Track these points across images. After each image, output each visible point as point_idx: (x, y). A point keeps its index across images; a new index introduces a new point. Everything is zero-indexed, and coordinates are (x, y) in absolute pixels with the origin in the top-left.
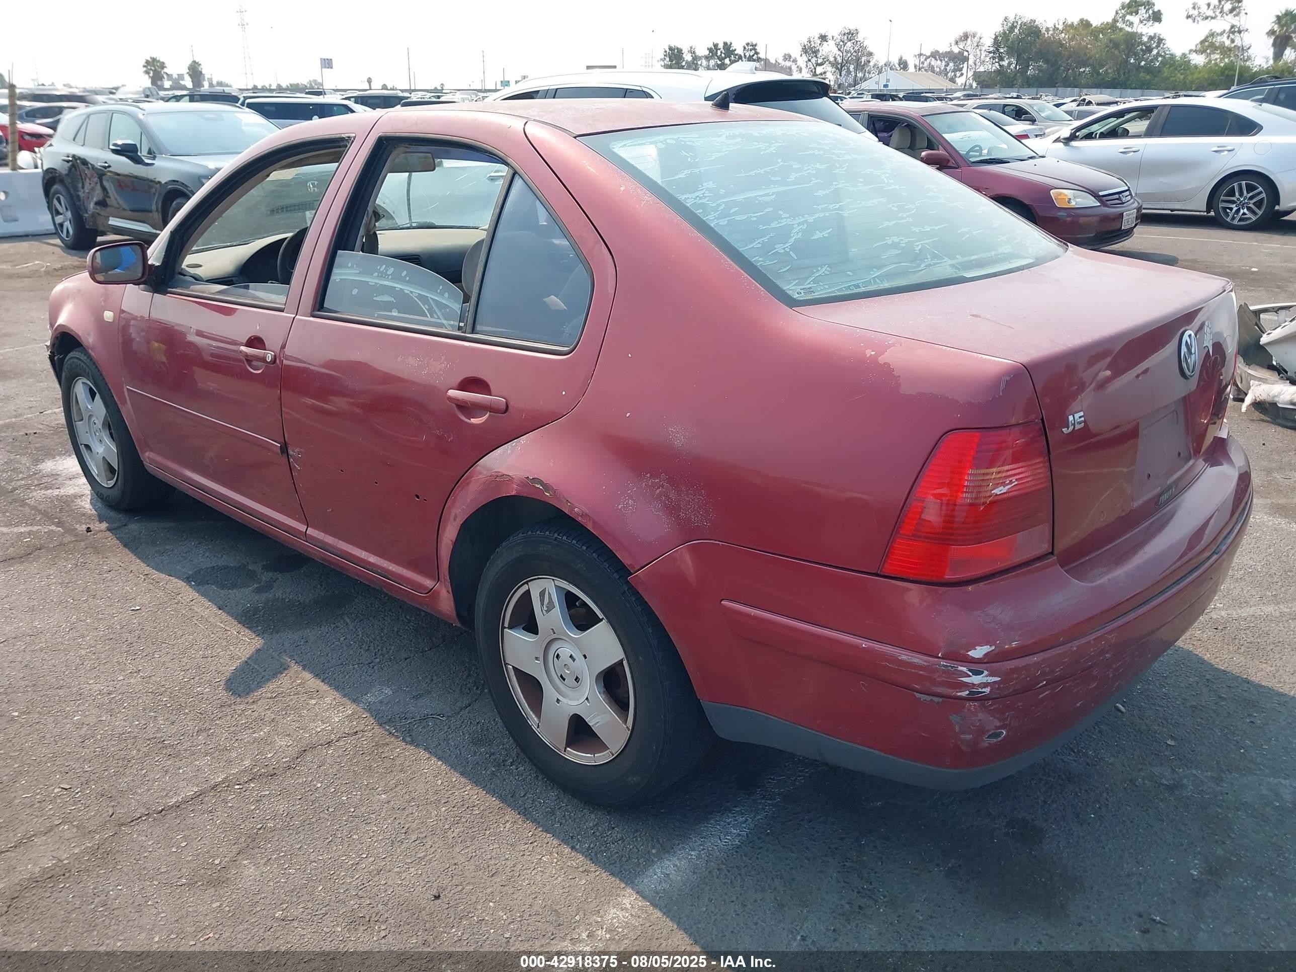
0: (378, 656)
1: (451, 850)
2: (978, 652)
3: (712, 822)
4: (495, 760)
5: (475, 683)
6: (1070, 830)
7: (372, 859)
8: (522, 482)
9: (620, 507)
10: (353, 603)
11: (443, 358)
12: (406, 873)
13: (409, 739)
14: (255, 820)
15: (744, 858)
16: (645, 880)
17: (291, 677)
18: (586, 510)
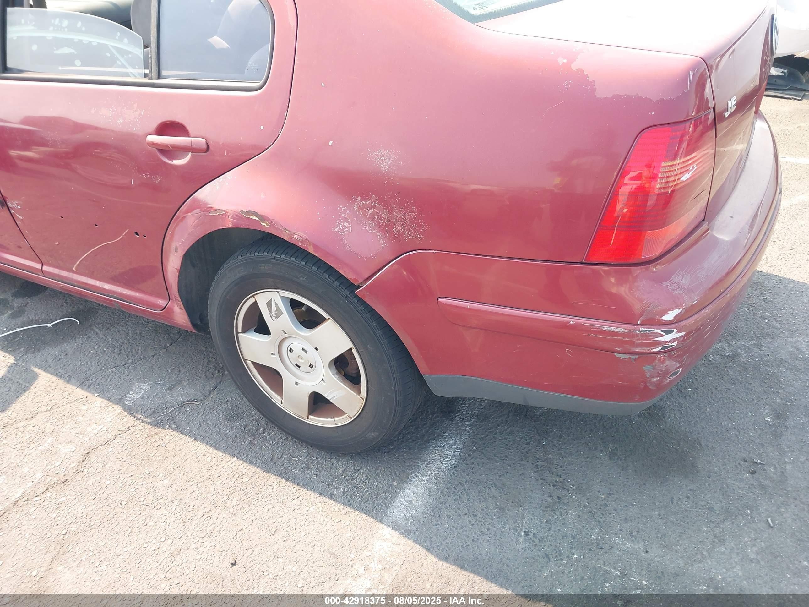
0: (130, 357)
1: (234, 518)
2: (669, 317)
3: (431, 448)
4: (249, 431)
5: (215, 367)
6: (679, 403)
7: (170, 541)
8: (237, 215)
9: (336, 230)
10: (98, 314)
11: (135, 105)
12: (202, 548)
13: (174, 426)
14: (58, 526)
15: (463, 475)
16: (395, 511)
17: (60, 389)
18: (305, 236)
